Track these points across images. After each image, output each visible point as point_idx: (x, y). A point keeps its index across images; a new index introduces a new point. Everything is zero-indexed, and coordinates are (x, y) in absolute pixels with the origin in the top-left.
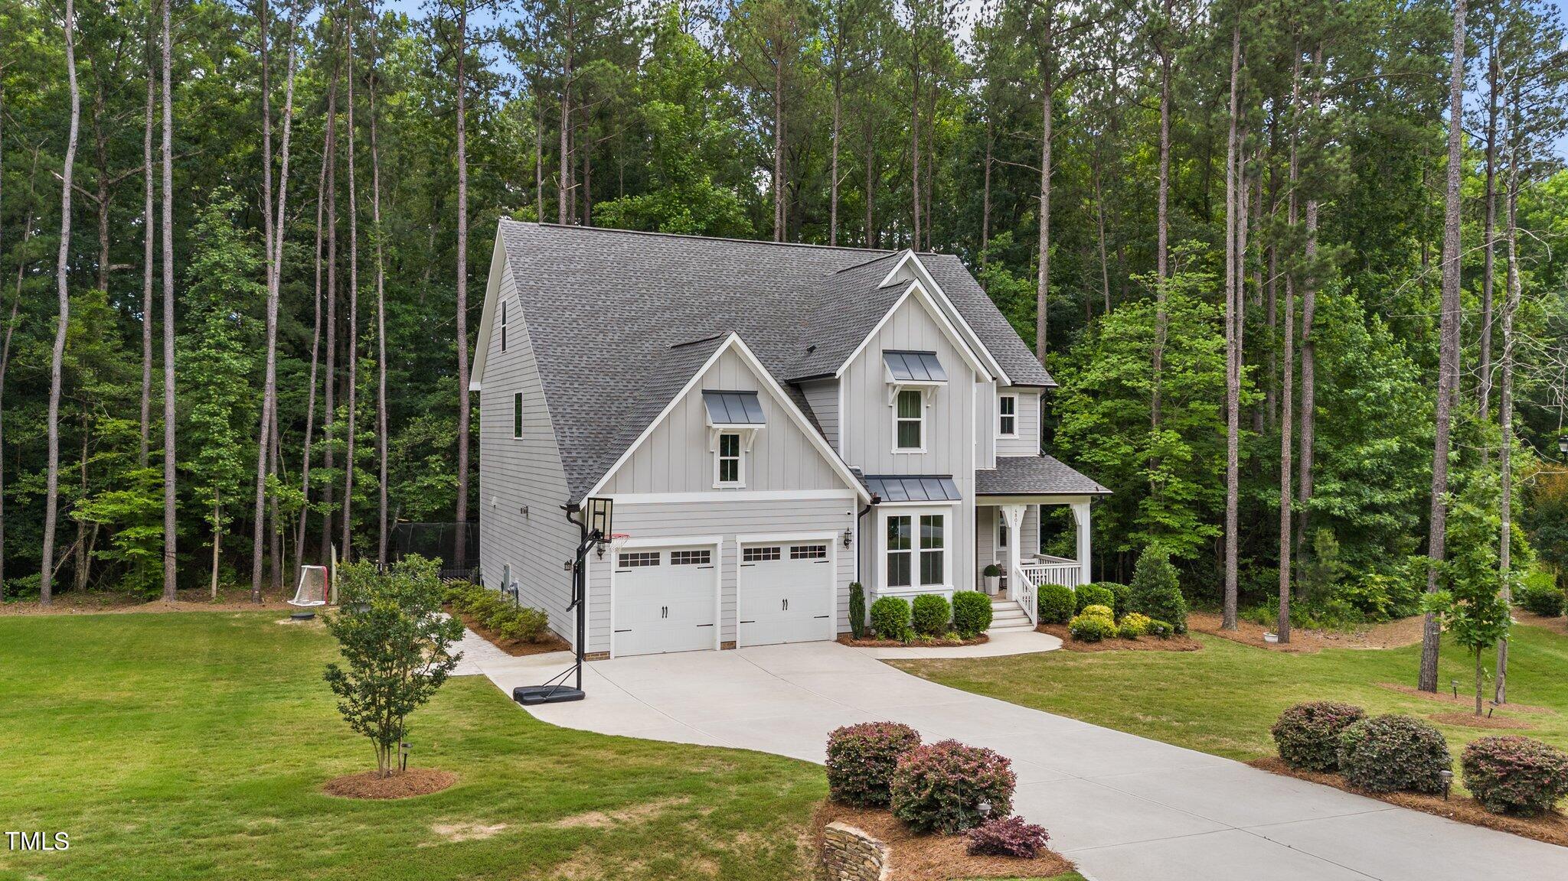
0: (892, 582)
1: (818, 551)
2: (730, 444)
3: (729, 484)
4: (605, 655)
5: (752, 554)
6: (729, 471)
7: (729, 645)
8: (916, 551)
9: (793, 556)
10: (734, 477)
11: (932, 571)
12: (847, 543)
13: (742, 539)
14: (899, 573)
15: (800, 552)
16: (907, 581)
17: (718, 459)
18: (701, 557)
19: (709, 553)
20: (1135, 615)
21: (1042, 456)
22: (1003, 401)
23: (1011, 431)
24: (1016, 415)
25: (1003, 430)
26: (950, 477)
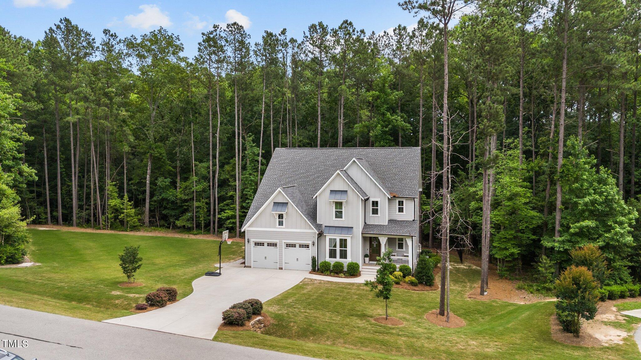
0: (331, 257)
1: (307, 246)
2: (281, 216)
3: (281, 227)
4: (250, 267)
5: (288, 245)
6: (281, 223)
7: (281, 269)
8: (338, 249)
9: (300, 247)
10: (282, 225)
11: (344, 255)
12: (314, 245)
13: (284, 241)
14: (333, 254)
15: (301, 246)
16: (335, 257)
17: (278, 220)
18: (275, 245)
19: (276, 244)
20: (410, 277)
21: (413, 220)
22: (399, 202)
23: (402, 211)
24: (404, 207)
25: (399, 211)
26: (353, 228)
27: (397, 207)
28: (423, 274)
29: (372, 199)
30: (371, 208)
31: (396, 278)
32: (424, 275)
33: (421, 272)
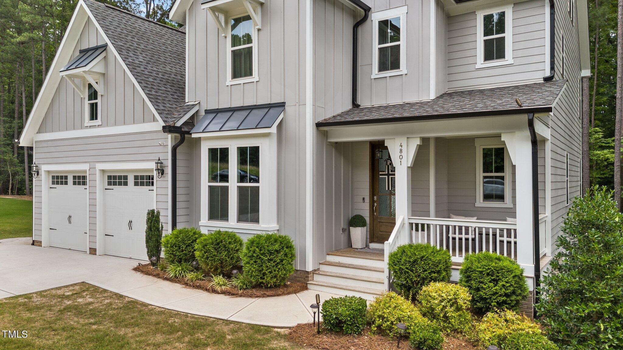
0: (212, 216)
1: (151, 180)
3: (94, 123)
4: (40, 243)
5: (112, 180)
6: (93, 113)
7: (93, 251)
8: (233, 185)
9: (136, 184)
10: (97, 117)
11: (251, 207)
12: (161, 171)
13: (100, 166)
14: (220, 207)
15: (138, 180)
16: (224, 216)
17: (87, 103)
18: (80, 180)
19: (84, 177)
20: (510, 314)
21: (547, 80)
22: (488, 19)
23: (501, 55)
24: (508, 35)
25: (488, 57)
26: (282, 105)
27: (480, 38)
28: (595, 307)
29: (376, 17)
30: (376, 46)
31: (430, 313)
32: (600, 316)
33: (579, 292)
